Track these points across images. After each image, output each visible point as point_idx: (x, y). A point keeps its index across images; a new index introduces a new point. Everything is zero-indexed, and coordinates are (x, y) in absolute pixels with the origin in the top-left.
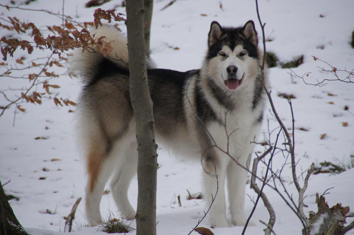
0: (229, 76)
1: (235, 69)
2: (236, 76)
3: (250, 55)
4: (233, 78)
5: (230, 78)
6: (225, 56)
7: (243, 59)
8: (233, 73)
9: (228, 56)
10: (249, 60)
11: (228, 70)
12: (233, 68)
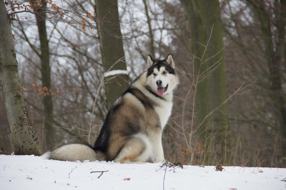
0: (158, 86)
1: (161, 82)
2: (161, 86)
3: (170, 73)
4: (160, 87)
5: (159, 87)
6: (155, 75)
7: (166, 76)
8: (160, 84)
9: (157, 75)
10: (169, 76)
11: (157, 83)
12: (159, 81)
